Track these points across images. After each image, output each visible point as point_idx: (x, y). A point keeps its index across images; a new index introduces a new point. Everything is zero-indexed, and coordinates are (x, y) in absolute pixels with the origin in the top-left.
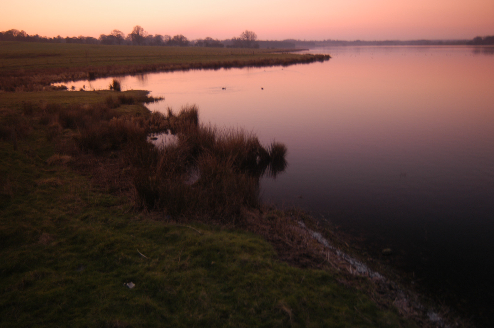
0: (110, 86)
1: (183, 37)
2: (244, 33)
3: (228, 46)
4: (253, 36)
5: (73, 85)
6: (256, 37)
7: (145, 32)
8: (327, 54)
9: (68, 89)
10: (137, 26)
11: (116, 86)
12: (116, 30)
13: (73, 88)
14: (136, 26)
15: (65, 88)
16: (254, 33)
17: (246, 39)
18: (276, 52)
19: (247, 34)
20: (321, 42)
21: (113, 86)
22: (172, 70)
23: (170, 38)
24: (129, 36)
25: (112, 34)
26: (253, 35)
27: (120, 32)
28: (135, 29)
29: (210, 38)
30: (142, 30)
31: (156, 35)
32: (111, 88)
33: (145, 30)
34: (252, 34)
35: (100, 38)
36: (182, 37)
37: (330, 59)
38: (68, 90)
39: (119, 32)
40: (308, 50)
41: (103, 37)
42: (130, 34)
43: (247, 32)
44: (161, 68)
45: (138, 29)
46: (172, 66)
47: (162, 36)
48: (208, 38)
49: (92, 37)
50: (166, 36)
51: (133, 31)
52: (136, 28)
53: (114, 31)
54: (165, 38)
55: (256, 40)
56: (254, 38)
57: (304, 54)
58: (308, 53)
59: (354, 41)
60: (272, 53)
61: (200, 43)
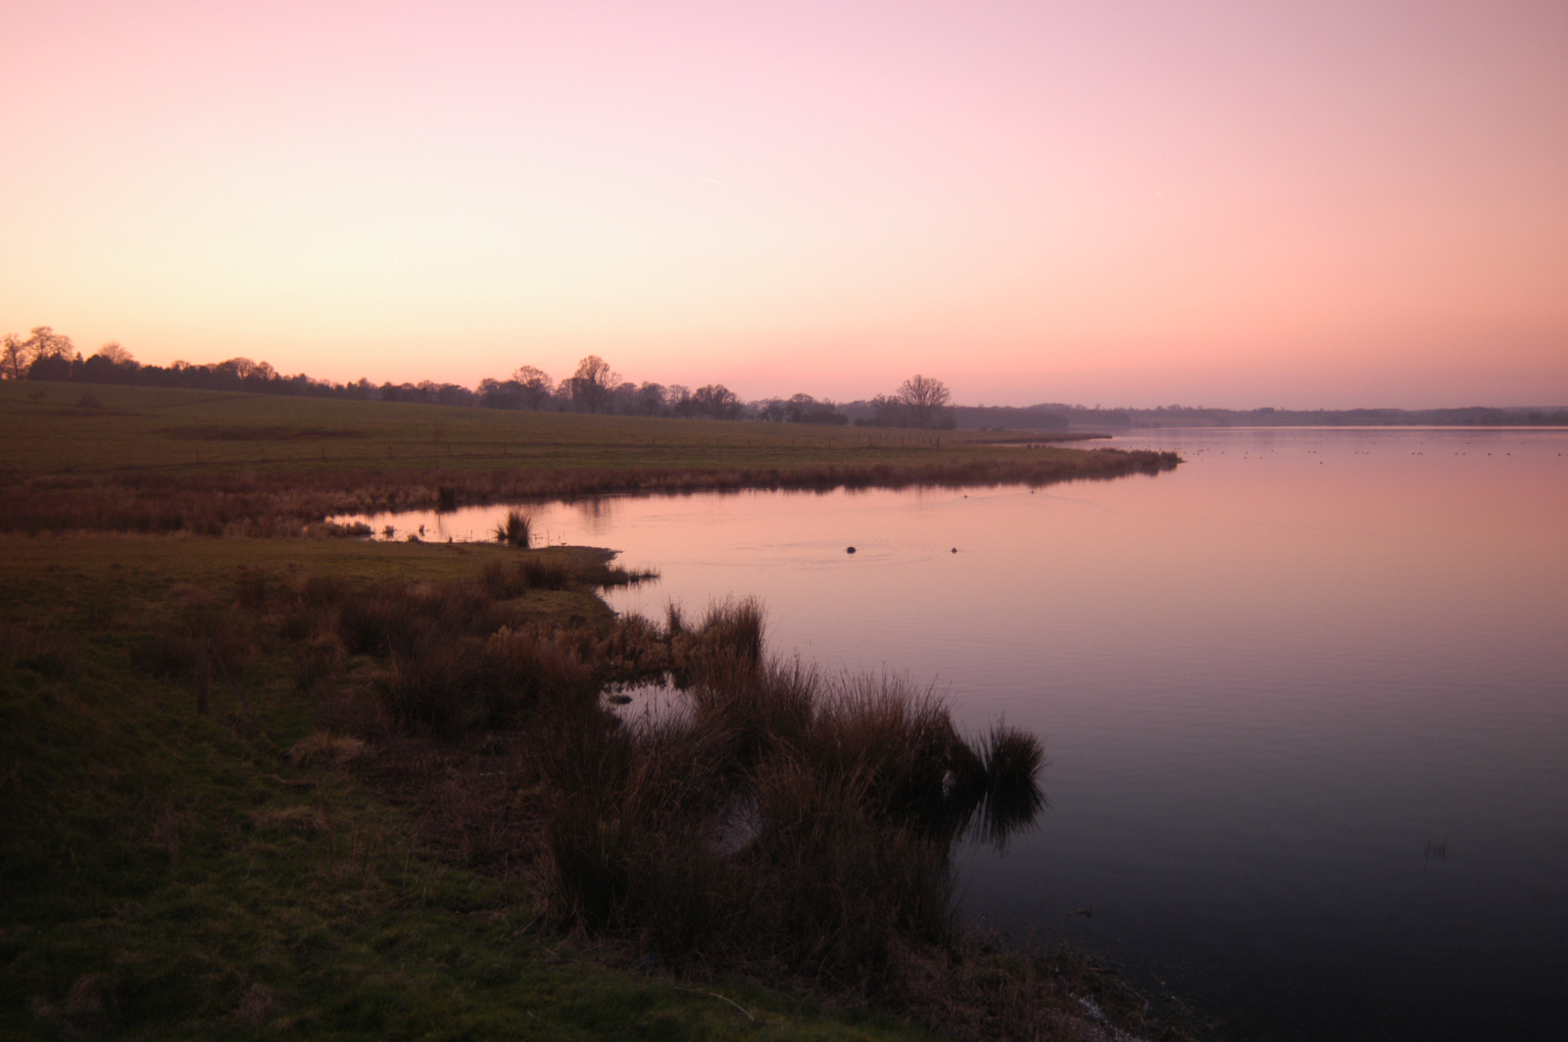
0: (498, 530)
1: (726, 391)
2: (908, 382)
3: (860, 423)
4: (938, 391)
5: (391, 525)
6: (947, 395)
7: (614, 374)
8: (1169, 450)
9: (373, 533)
10: (591, 357)
11: (517, 532)
12: (529, 367)
13: (389, 532)
14: (587, 356)
15: (364, 531)
16: (941, 384)
17: (915, 401)
18: (1007, 441)
19: (920, 387)
20: (1147, 413)
21: (506, 532)
22: (688, 489)
23: (685, 393)
24: (563, 386)
25: (516, 377)
26: (938, 389)
27: (541, 373)
28: (584, 367)
29: (806, 396)
30: (606, 369)
31: (645, 383)
32: (501, 536)
33: (612, 369)
34: (936, 386)
35: (480, 388)
36: (722, 393)
37: (1179, 466)
38: (372, 536)
39: (537, 372)
40: (1110, 437)
41: (489, 385)
42: (568, 380)
43: (919, 380)
44: (653, 481)
45: (593, 365)
46: (686, 477)
47: (663, 387)
48: (799, 396)
49: (458, 386)
50: (673, 386)
51: (579, 371)
52: (588, 361)
53: (522, 369)
54: (672, 394)
55: (945, 405)
56: (941, 400)
57: (1095, 450)
58: (1108, 446)
59: (1255, 411)
60: (996, 445)
61: (775, 410)
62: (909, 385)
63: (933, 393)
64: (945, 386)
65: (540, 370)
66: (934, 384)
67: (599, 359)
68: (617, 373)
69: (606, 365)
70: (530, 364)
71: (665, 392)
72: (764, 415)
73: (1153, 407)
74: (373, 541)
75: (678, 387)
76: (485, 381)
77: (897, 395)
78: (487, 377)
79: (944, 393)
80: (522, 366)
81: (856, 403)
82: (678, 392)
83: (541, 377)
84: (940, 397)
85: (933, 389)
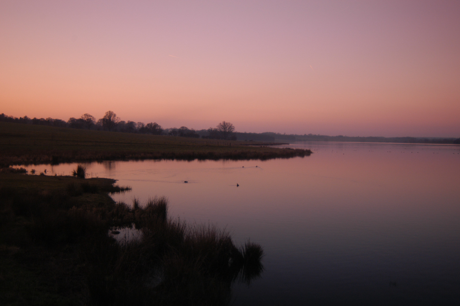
0: (73, 171)
1: (157, 125)
2: (221, 123)
3: (204, 137)
4: (231, 127)
5: (34, 169)
7: (118, 118)
8: (308, 149)
9: (27, 172)
11: (80, 172)
13: (33, 171)
14: (108, 111)
15: (24, 171)
17: (223, 130)
18: (254, 145)
19: (225, 125)
20: (301, 136)
21: (76, 172)
22: (143, 159)
23: (143, 125)
24: (99, 121)
25: (82, 118)
27: (91, 116)
28: (107, 115)
29: (185, 127)
30: (115, 116)
31: (129, 121)
32: (75, 174)
33: (117, 116)
35: (69, 121)
37: (311, 154)
38: (27, 173)
40: (289, 144)
41: (72, 120)
42: (101, 119)
43: (224, 123)
46: (142, 154)
47: (135, 123)
48: (183, 127)
49: (61, 120)
50: (138, 123)
51: (105, 116)
52: (109, 113)
53: (85, 115)
54: (138, 125)
55: (233, 132)
57: (283, 148)
58: (288, 147)
59: (337, 137)
60: (250, 146)
61: (174, 132)
62: (221, 124)
63: (229, 128)
64: (233, 125)
65: (91, 115)
67: (113, 112)
68: (119, 117)
69: (115, 114)
70: (88, 113)
71: (136, 124)
72: (170, 134)
73: (303, 134)
74: (27, 175)
75: (140, 123)
76: (71, 119)
77: (216, 128)
78: (72, 117)
80: (84, 114)
81: (202, 130)
82: (140, 125)
83: (91, 118)
84: (231, 129)
85: (229, 126)
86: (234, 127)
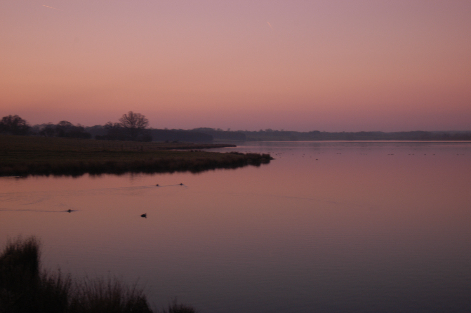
1: (20, 119)
2: (125, 115)
4: (142, 120)
6: (147, 123)
16: (144, 116)
17: (129, 126)
18: (180, 148)
19: (132, 118)
20: (255, 133)
26: (142, 119)
29: (68, 122)
34: (141, 117)
40: (235, 146)
43: (131, 114)
55: (146, 128)
56: (144, 125)
57: (227, 153)
58: (234, 151)
59: (310, 133)
60: (174, 150)
61: (49, 130)
62: (126, 117)
63: (140, 121)
64: (146, 118)
66: (140, 116)
72: (42, 133)
73: (258, 130)
77: (119, 122)
79: (146, 121)
81: (96, 126)
84: (143, 123)
85: (139, 119)
86: (147, 120)
